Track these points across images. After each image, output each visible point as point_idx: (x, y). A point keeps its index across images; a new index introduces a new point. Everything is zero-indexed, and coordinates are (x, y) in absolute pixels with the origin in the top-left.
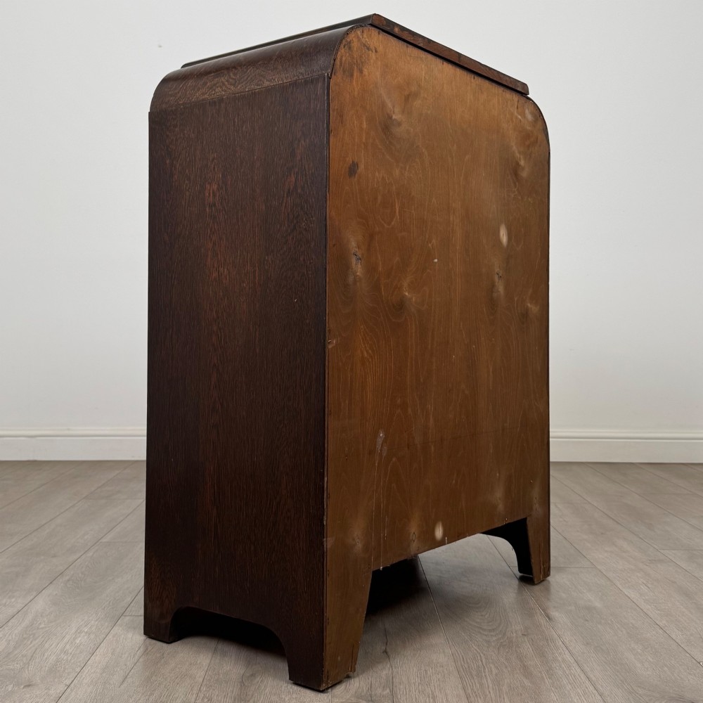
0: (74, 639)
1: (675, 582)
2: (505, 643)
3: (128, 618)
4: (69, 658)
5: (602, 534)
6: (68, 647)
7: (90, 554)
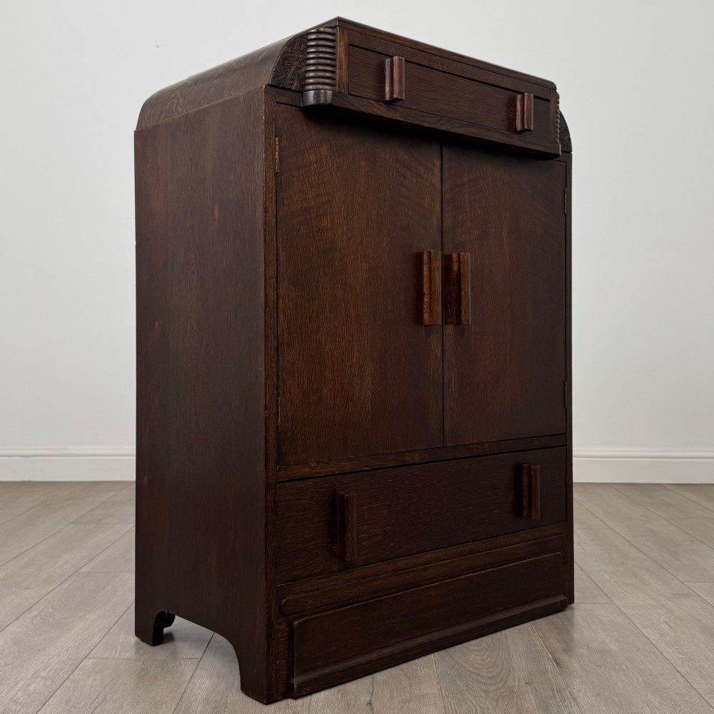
0: (29, 685)
1: (700, 621)
2: (505, 694)
3: (91, 661)
4: (18, 709)
5: (623, 563)
6: (20, 694)
7: (66, 586)
